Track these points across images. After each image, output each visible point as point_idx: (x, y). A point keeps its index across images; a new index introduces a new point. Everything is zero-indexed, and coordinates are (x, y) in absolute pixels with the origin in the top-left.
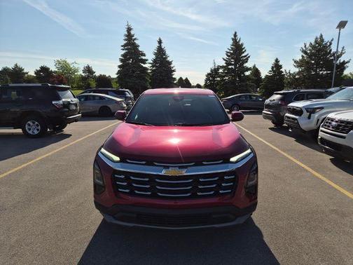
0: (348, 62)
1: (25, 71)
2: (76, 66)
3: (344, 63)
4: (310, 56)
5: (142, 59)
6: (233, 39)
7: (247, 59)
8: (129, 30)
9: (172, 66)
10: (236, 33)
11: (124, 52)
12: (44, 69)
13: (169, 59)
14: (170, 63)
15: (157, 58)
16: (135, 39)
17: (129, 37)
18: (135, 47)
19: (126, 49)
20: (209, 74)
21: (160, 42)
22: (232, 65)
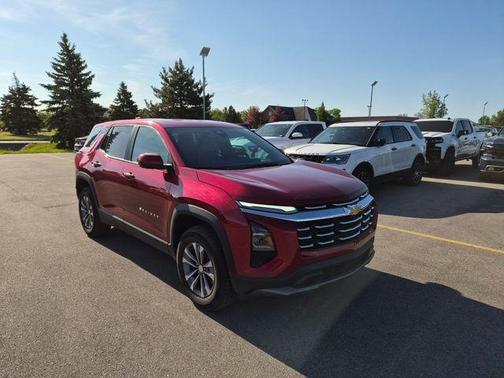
0: (212, 96)
3: (208, 97)
4: (172, 85)
6: (61, 44)
7: (90, 79)
10: (65, 36)
20: (7, 97)
22: (66, 85)
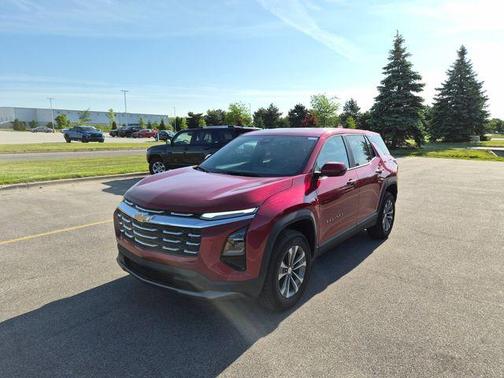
1: (279, 112)
2: (336, 101)
5: (415, 85)
8: (398, 42)
9: (481, 90)
11: (387, 76)
12: (299, 109)
13: (478, 79)
14: (477, 86)
15: (453, 79)
16: (406, 55)
17: (398, 53)
18: (405, 66)
19: (389, 73)
21: (462, 53)
